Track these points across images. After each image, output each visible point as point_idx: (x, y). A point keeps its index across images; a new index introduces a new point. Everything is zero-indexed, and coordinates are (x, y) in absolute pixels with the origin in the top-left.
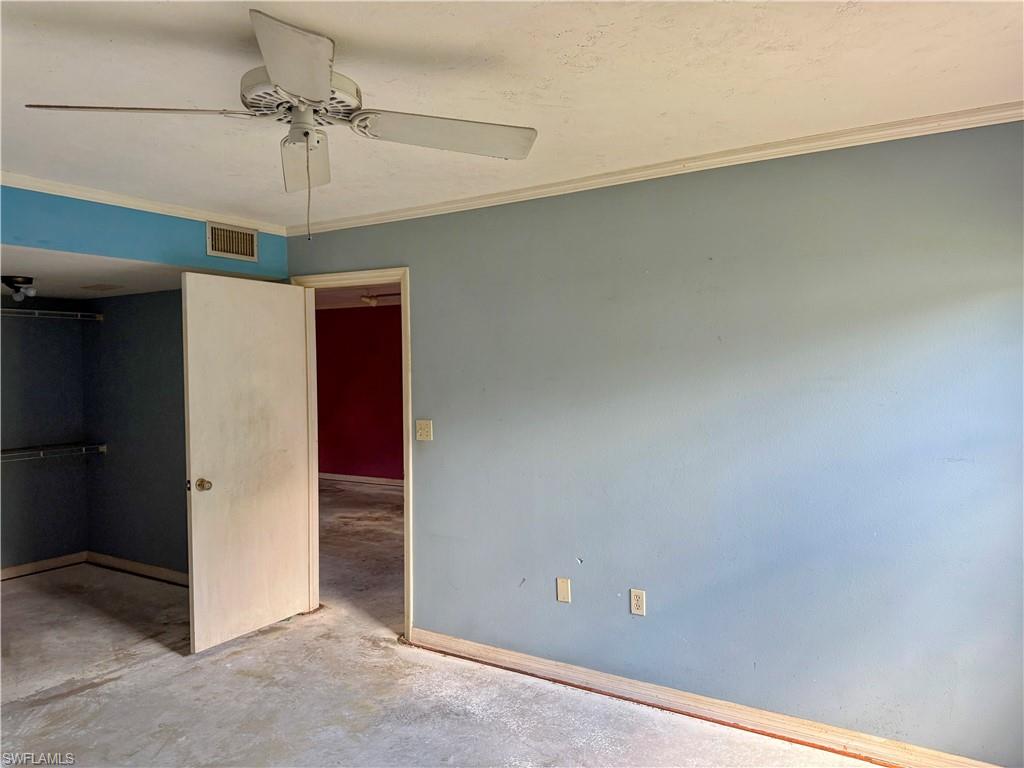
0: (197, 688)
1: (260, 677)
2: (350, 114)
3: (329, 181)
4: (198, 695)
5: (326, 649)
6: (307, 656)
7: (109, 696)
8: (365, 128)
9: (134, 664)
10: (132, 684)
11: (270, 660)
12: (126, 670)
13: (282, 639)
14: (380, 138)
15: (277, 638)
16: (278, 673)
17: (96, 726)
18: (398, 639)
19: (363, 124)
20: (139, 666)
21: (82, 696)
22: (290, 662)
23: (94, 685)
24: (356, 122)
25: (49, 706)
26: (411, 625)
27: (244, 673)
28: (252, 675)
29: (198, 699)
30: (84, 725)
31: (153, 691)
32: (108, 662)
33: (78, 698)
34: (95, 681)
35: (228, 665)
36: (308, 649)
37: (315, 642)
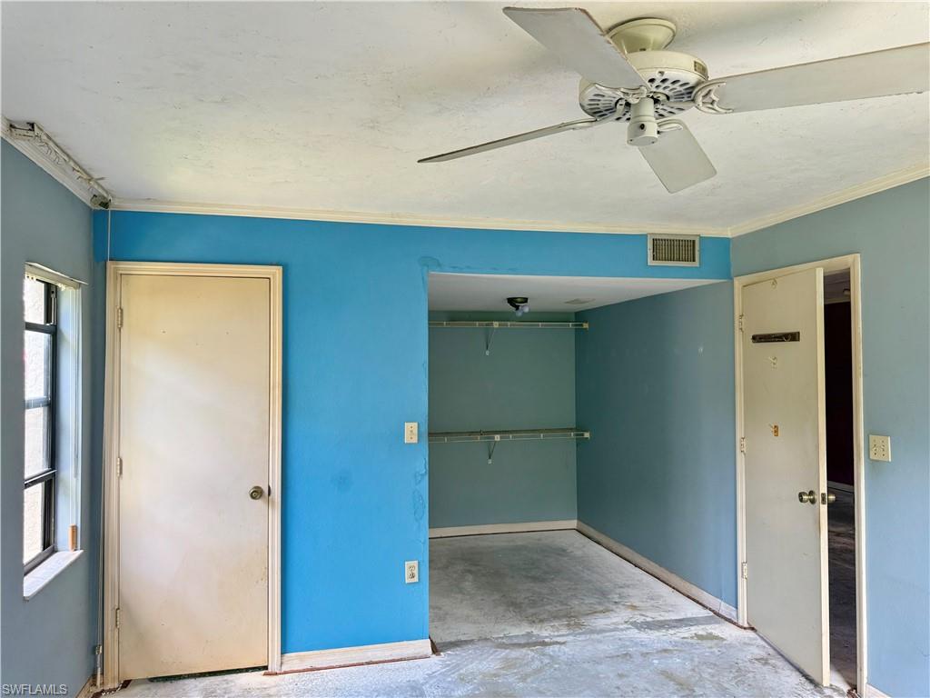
0: (621, 676)
1: (681, 684)
2: (691, 93)
3: (716, 172)
4: (619, 683)
5: (758, 676)
6: (735, 678)
7: (551, 657)
8: (712, 103)
9: (580, 634)
10: (571, 653)
11: (696, 670)
12: (571, 638)
13: (715, 650)
14: (733, 111)
15: (711, 648)
16: (700, 687)
17: (532, 682)
18: (849, 692)
19: (707, 100)
20: (582, 638)
21: (533, 650)
22: (716, 679)
23: (544, 644)
24: (700, 100)
25: (508, 651)
26: (865, 681)
27: (668, 675)
28: (674, 680)
29: (618, 688)
30: (524, 679)
31: (586, 665)
32: (560, 625)
33: (529, 652)
34: (546, 640)
35: (656, 662)
36: (739, 670)
37: (748, 664)
